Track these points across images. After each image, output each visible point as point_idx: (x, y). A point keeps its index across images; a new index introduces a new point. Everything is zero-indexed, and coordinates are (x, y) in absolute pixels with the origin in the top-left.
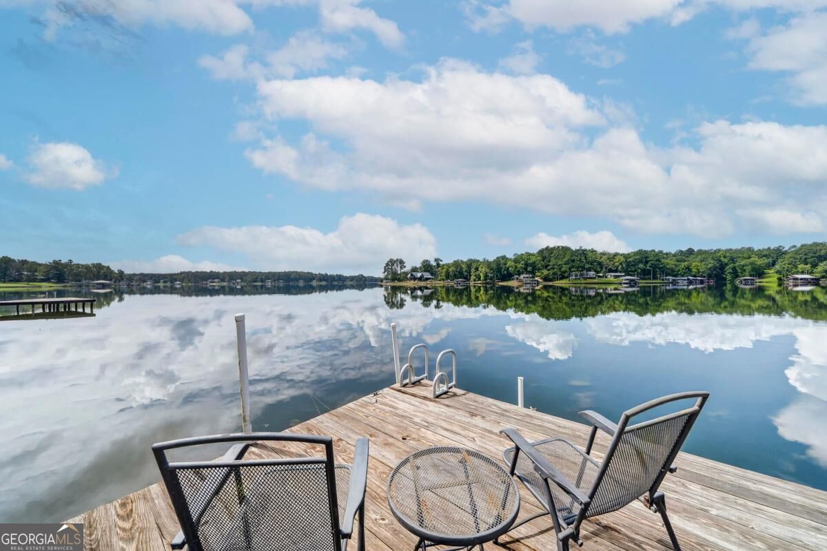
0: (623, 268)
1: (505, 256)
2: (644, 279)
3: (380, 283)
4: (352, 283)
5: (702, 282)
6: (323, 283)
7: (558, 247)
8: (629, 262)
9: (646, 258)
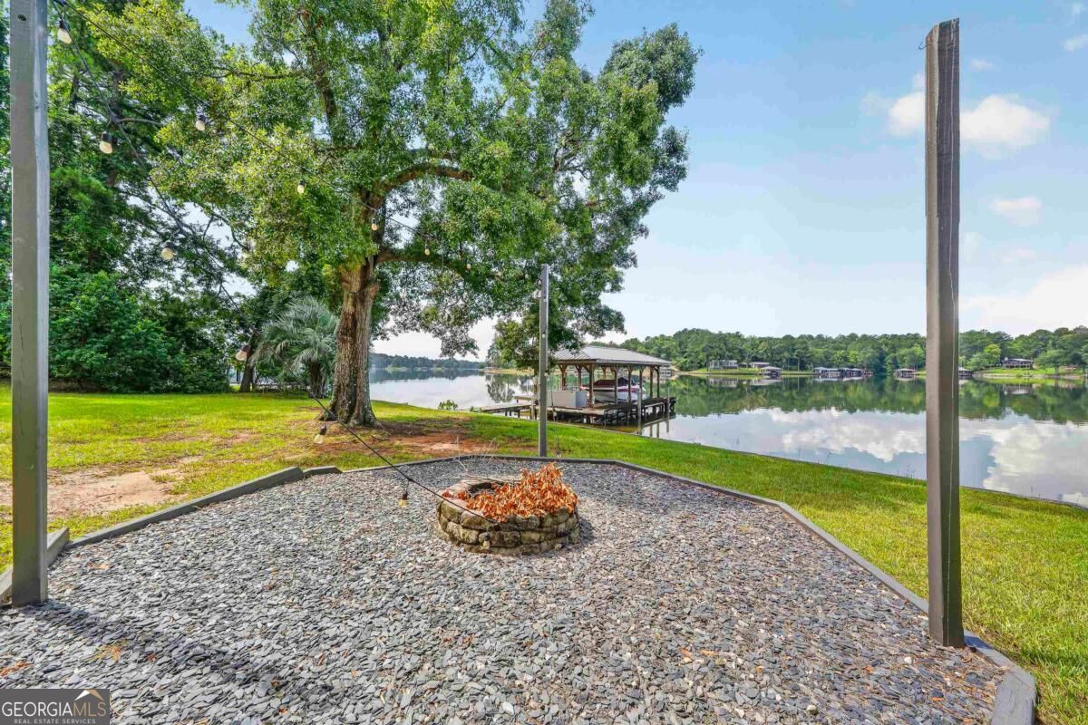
0: (768, 357)
1: (636, 339)
2: (790, 369)
3: (480, 370)
4: (439, 369)
5: (859, 374)
6: (403, 369)
7: (698, 330)
8: (774, 350)
9: (794, 345)
